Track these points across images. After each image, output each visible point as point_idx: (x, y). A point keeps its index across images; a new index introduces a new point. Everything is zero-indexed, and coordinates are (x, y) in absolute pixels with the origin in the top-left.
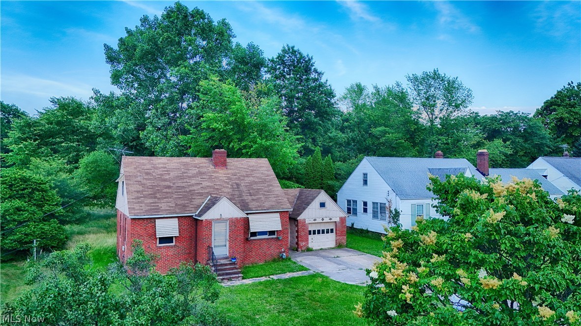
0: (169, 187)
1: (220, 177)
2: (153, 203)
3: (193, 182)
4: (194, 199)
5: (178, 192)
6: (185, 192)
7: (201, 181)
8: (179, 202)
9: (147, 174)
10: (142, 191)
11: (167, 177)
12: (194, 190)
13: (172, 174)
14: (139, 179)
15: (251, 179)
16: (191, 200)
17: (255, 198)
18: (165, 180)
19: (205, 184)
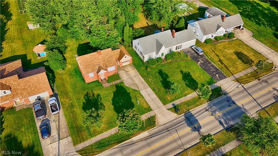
1: (100, 58)
3: (94, 61)
4: (95, 67)
5: (91, 66)
6: (93, 65)
8: (93, 69)
9: (84, 61)
10: (84, 67)
11: (88, 61)
12: (95, 64)
13: (90, 60)
14: (83, 64)
15: (107, 57)
17: (109, 63)
18: (88, 63)
19: (97, 61)
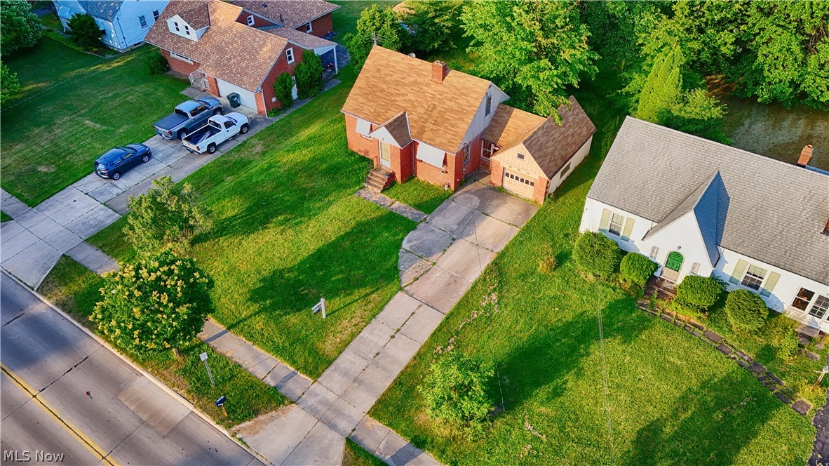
0: (382, 91)
1: (428, 93)
2: (362, 103)
3: (403, 91)
4: (390, 110)
5: (384, 98)
6: (389, 100)
7: (410, 92)
8: (379, 109)
9: (379, 71)
10: (364, 89)
11: (388, 79)
12: (396, 101)
13: (396, 77)
14: (369, 75)
15: (451, 104)
16: (387, 110)
17: (435, 129)
18: (385, 82)
19: (411, 97)
